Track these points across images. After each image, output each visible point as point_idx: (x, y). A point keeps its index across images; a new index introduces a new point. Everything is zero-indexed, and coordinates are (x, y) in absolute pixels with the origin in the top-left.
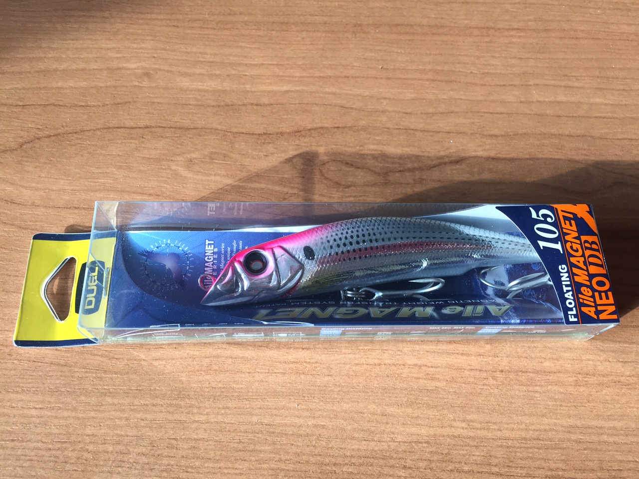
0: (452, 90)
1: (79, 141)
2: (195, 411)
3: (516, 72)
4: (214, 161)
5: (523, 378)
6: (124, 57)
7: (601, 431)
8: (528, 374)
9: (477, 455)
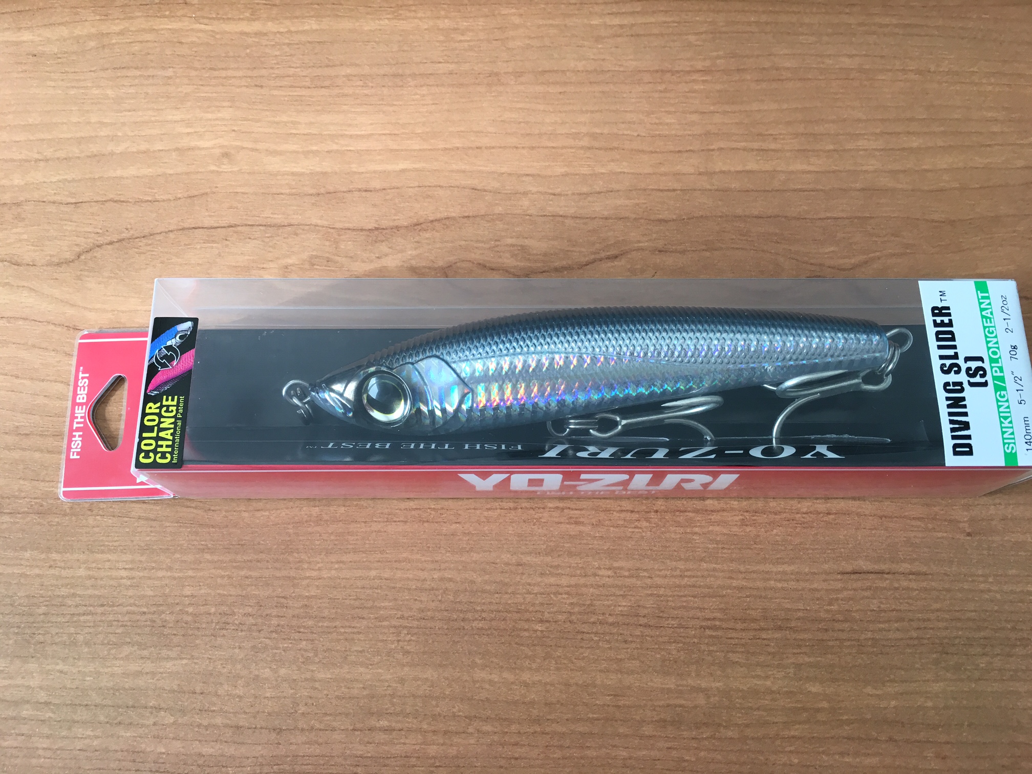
0: (613, 161)
1: (149, 248)
2: (306, 566)
3: (695, 133)
4: (315, 267)
5: (681, 519)
6: (195, 132)
7: (767, 576)
8: (687, 514)
9: (624, 605)
